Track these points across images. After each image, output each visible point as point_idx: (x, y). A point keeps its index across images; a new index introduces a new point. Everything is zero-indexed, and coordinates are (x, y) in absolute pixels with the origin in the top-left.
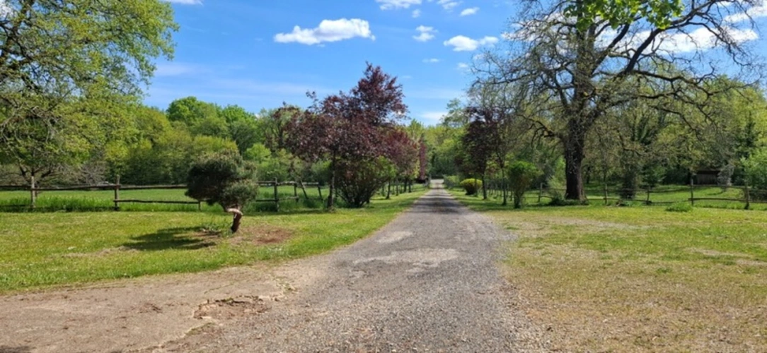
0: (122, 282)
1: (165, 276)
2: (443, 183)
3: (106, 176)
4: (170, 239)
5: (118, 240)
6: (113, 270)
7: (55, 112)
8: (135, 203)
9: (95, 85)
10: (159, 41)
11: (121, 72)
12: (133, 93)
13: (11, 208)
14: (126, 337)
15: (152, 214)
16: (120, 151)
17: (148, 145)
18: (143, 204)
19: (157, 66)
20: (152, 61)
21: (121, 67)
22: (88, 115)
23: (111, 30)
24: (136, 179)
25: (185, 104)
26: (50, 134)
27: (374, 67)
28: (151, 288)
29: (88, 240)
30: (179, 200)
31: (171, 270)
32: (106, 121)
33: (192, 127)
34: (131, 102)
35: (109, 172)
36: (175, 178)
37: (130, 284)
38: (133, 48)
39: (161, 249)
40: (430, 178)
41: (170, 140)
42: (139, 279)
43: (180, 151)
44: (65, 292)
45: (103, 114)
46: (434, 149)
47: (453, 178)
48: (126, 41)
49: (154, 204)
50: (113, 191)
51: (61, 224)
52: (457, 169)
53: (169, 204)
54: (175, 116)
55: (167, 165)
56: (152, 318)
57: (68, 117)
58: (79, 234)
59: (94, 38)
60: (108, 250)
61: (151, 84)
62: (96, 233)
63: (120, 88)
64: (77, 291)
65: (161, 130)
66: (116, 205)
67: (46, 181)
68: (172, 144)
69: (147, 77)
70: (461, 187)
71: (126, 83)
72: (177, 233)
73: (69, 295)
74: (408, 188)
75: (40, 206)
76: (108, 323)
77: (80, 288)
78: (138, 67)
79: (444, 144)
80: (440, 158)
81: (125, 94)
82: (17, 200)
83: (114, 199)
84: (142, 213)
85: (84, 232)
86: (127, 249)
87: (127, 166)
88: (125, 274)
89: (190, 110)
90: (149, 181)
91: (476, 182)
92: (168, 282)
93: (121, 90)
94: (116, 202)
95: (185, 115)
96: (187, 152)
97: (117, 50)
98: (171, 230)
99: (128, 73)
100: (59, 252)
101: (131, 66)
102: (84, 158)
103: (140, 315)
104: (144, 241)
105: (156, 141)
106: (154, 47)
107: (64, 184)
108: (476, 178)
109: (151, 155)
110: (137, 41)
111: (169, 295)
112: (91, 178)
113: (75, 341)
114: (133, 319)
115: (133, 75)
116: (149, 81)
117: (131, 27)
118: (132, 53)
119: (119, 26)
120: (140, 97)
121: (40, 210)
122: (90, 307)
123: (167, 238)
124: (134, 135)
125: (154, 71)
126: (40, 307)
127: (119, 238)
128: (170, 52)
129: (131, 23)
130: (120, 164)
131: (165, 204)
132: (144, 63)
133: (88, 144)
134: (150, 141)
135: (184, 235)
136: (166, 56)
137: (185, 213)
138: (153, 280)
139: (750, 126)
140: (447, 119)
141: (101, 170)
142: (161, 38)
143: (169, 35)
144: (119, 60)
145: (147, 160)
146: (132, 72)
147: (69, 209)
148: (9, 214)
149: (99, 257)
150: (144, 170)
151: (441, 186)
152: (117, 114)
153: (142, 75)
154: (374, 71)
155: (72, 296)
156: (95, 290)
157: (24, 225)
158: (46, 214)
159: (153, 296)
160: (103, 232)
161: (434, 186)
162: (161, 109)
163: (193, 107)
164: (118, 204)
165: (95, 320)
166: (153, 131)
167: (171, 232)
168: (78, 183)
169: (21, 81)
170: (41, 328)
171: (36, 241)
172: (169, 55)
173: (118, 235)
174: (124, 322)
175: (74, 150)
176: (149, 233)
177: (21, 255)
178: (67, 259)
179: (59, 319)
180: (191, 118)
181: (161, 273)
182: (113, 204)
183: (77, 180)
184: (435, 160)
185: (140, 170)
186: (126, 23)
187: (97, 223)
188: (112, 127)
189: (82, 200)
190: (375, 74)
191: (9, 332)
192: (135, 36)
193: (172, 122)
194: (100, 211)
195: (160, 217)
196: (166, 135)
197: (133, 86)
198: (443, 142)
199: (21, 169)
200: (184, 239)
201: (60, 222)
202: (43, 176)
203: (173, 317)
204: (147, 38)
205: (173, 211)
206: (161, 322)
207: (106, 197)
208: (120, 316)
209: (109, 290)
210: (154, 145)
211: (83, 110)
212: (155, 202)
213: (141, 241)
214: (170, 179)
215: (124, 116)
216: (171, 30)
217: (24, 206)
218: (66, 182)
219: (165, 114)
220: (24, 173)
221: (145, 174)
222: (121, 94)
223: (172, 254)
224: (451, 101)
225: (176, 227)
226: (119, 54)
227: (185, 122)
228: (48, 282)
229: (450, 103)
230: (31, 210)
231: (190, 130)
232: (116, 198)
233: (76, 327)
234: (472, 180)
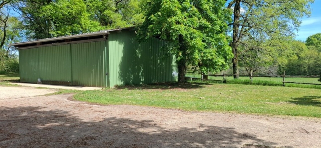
0: (289, 117)
1: (310, 118)
3: (278, 71)
4: (310, 101)
5: (285, 99)
6: (285, 111)
7: (260, 47)
8: (292, 83)
9: (275, 34)
10: (304, 10)
11: (286, 27)
12: (291, 35)
13: (244, 83)
14: (294, 141)
15: (300, 89)
16: (284, 61)
17: (296, 57)
18: (296, 84)
19: (302, 22)
20: (299, 19)
21: (286, 24)
22: (272, 46)
23: (282, 10)
24: (290, 73)
25: (315, 37)
26: (258, 55)
28: (303, 122)
29: (273, 98)
30: (312, 83)
31: (312, 116)
32: (279, 48)
33: (318, 48)
34: (290, 39)
35: (279, 70)
36: (309, 73)
37: (293, 118)
38: (291, 15)
39: (306, 105)
41: (307, 55)
42: (297, 117)
43: (312, 60)
44: (266, 117)
45: (278, 46)
48: (288, 13)
49: (301, 84)
50: (282, 78)
51: (262, 90)
53: (308, 85)
54: (310, 43)
55: (305, 66)
56: (305, 136)
57: (264, 48)
58: (269, 94)
59: (275, 15)
60: (282, 103)
61: (299, 30)
62: (276, 95)
63: (285, 33)
64: (271, 118)
65: (302, 50)
66: (283, 84)
67: (255, 73)
68: (308, 57)
69: (298, 27)
71: (288, 31)
72: (314, 99)
73: (268, 119)
75: (254, 83)
76: (285, 133)
77: (272, 116)
78: (293, 23)
81: (287, 36)
82: (246, 80)
83: (282, 81)
84: (295, 88)
85: (272, 94)
86: (290, 103)
87: (286, 67)
88: (290, 114)
89: (317, 39)
90: (296, 74)
92: (312, 121)
93: (286, 35)
94: (283, 82)
95: (315, 42)
96: (315, 60)
97: (284, 17)
98: (310, 96)
99: (289, 27)
100: (262, 101)
101: (290, 24)
102: (270, 64)
103: (299, 133)
104: (298, 100)
105: (300, 55)
106: (301, 13)
107: (261, 75)
109: (297, 62)
110: (293, 12)
111: (313, 127)
112: (272, 72)
113: (273, 138)
114: (296, 134)
115: (291, 27)
116: (298, 29)
117: (291, 6)
118: (291, 18)
119: (285, 7)
120: (294, 37)
121: (254, 84)
122: (277, 125)
123: (309, 100)
124: (291, 53)
125: (301, 24)
126: (258, 121)
127: (286, 98)
128: (309, 13)
129: (291, 4)
130: (283, 66)
131: (306, 84)
132: (296, 21)
133: (272, 58)
134: (297, 56)
135: (317, 100)
136: (307, 16)
137: (316, 89)
138: (304, 119)
141: (276, 69)
142: (305, 8)
143: (309, 6)
144: (285, 22)
145: (295, 64)
146: (291, 26)
147: (265, 85)
148: (244, 85)
149: (278, 105)
150: (294, 69)
152: (284, 45)
153: (295, 27)
155: (270, 119)
156: (278, 118)
157: (249, 89)
158: (256, 86)
159: (305, 126)
160: (279, 95)
162: (302, 41)
163: (319, 38)
164: (284, 83)
165: (280, 131)
166: (298, 51)
167: (310, 98)
168: (267, 74)
169: (248, 36)
170: (259, 129)
171: (254, 96)
172: (308, 15)
173: (285, 96)
174: (292, 135)
175: (266, 61)
176: (300, 97)
177: (249, 100)
178: (266, 104)
179: (266, 127)
180: (318, 44)
181: (307, 116)
182: (282, 83)
183: (266, 73)
185: (292, 69)
186: (288, 5)
187: (276, 91)
188: (281, 51)
189: (269, 81)
191: (249, 128)
192: (292, 10)
193: (308, 46)
194: (277, 86)
195: (304, 90)
196: (305, 53)
197: (291, 32)
199: (246, 69)
200: (318, 102)
201: (261, 89)
202: (254, 71)
203: (316, 138)
204: (298, 10)
205: (310, 88)
206: (310, 139)
207: (279, 80)
208: (290, 131)
209: (284, 120)
210: (299, 57)
211: (270, 45)
212: (301, 83)
213: (296, 100)
214: (307, 73)
215: (287, 46)
216: (310, 3)
217: (248, 82)
218: (262, 74)
219: (305, 43)
220: (247, 70)
221: (295, 71)
222: (286, 36)
223: (311, 108)
225: (312, 96)
226: (285, 19)
227: (315, 46)
228: (260, 112)
230: (251, 84)
231: (317, 49)
232: (283, 81)
233: (273, 132)
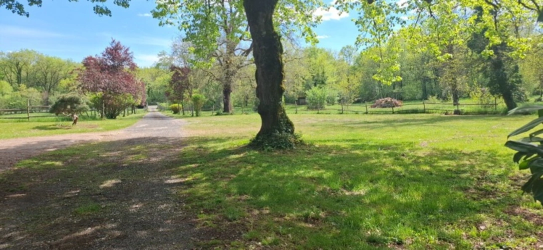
2: (157, 108)
27: (117, 41)
40: (147, 105)
46: (149, 84)
47: (164, 105)
52: (167, 98)
70: (170, 110)
74: (134, 111)
79: (156, 81)
80: (154, 90)
91: (178, 106)
108: (179, 104)
139: (323, 73)
140: (158, 65)
151: (156, 110)
154: (116, 43)
161: (150, 110)
184: (150, 92)
190: (117, 45)
198: (155, 79)
224: (160, 52)
229: (160, 54)
234: (176, 105)
